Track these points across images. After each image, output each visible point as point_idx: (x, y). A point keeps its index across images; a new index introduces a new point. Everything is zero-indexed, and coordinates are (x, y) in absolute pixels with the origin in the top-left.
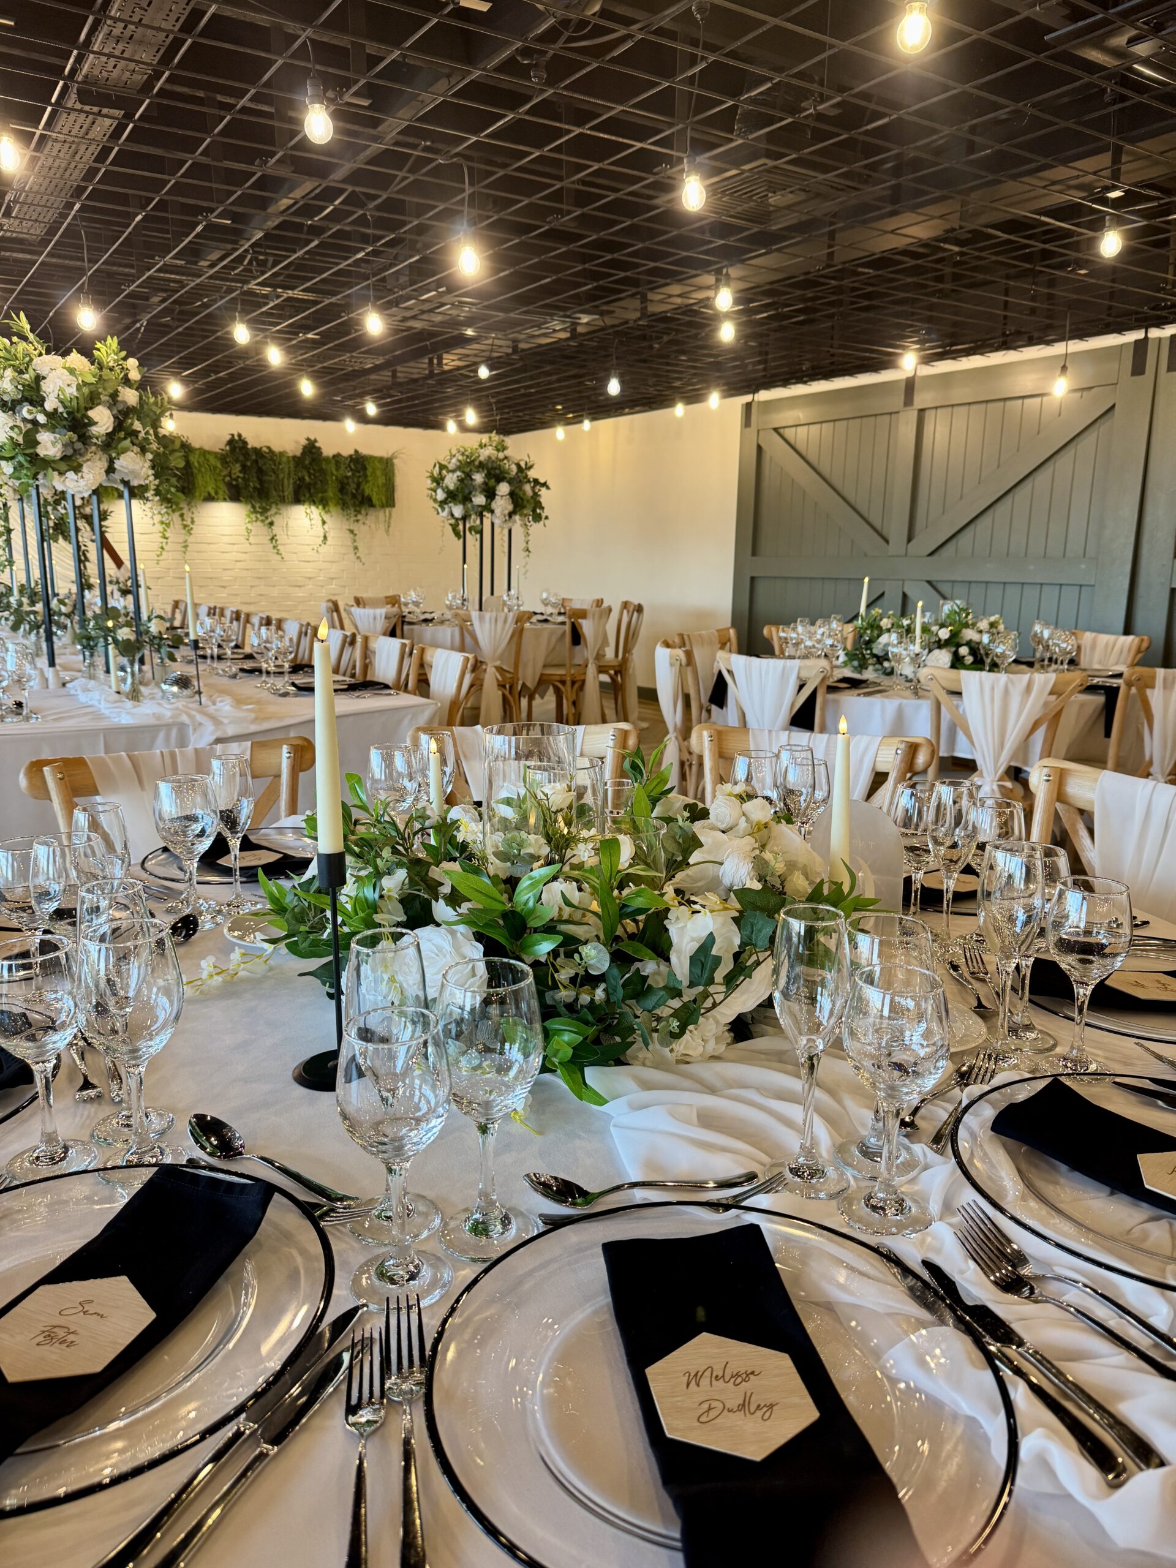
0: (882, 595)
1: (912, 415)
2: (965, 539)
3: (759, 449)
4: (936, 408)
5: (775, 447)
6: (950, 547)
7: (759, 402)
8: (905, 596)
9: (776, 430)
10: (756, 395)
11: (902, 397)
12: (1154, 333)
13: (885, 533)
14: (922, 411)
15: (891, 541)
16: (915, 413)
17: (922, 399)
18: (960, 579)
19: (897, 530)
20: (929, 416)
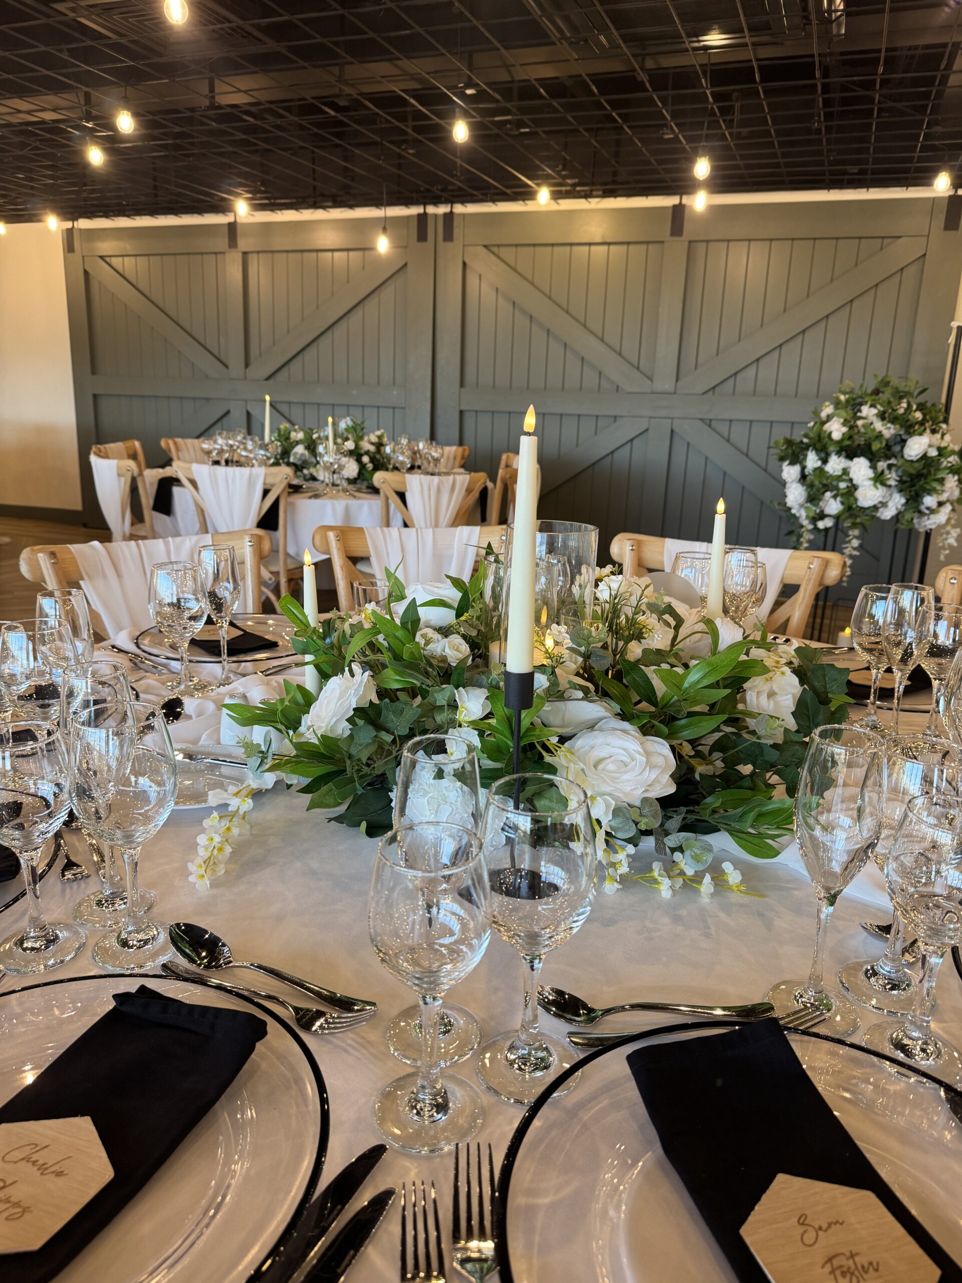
0: (228, 412)
1: (238, 257)
2: (296, 365)
3: (86, 273)
4: (258, 252)
5: (101, 271)
6: (284, 373)
7: (80, 230)
8: (248, 414)
9: (102, 257)
10: (75, 223)
11: (227, 240)
12: (431, 210)
13: (223, 358)
14: (245, 254)
15: (230, 366)
16: (240, 255)
17: (244, 244)
18: (296, 401)
19: (235, 357)
20: (253, 260)
